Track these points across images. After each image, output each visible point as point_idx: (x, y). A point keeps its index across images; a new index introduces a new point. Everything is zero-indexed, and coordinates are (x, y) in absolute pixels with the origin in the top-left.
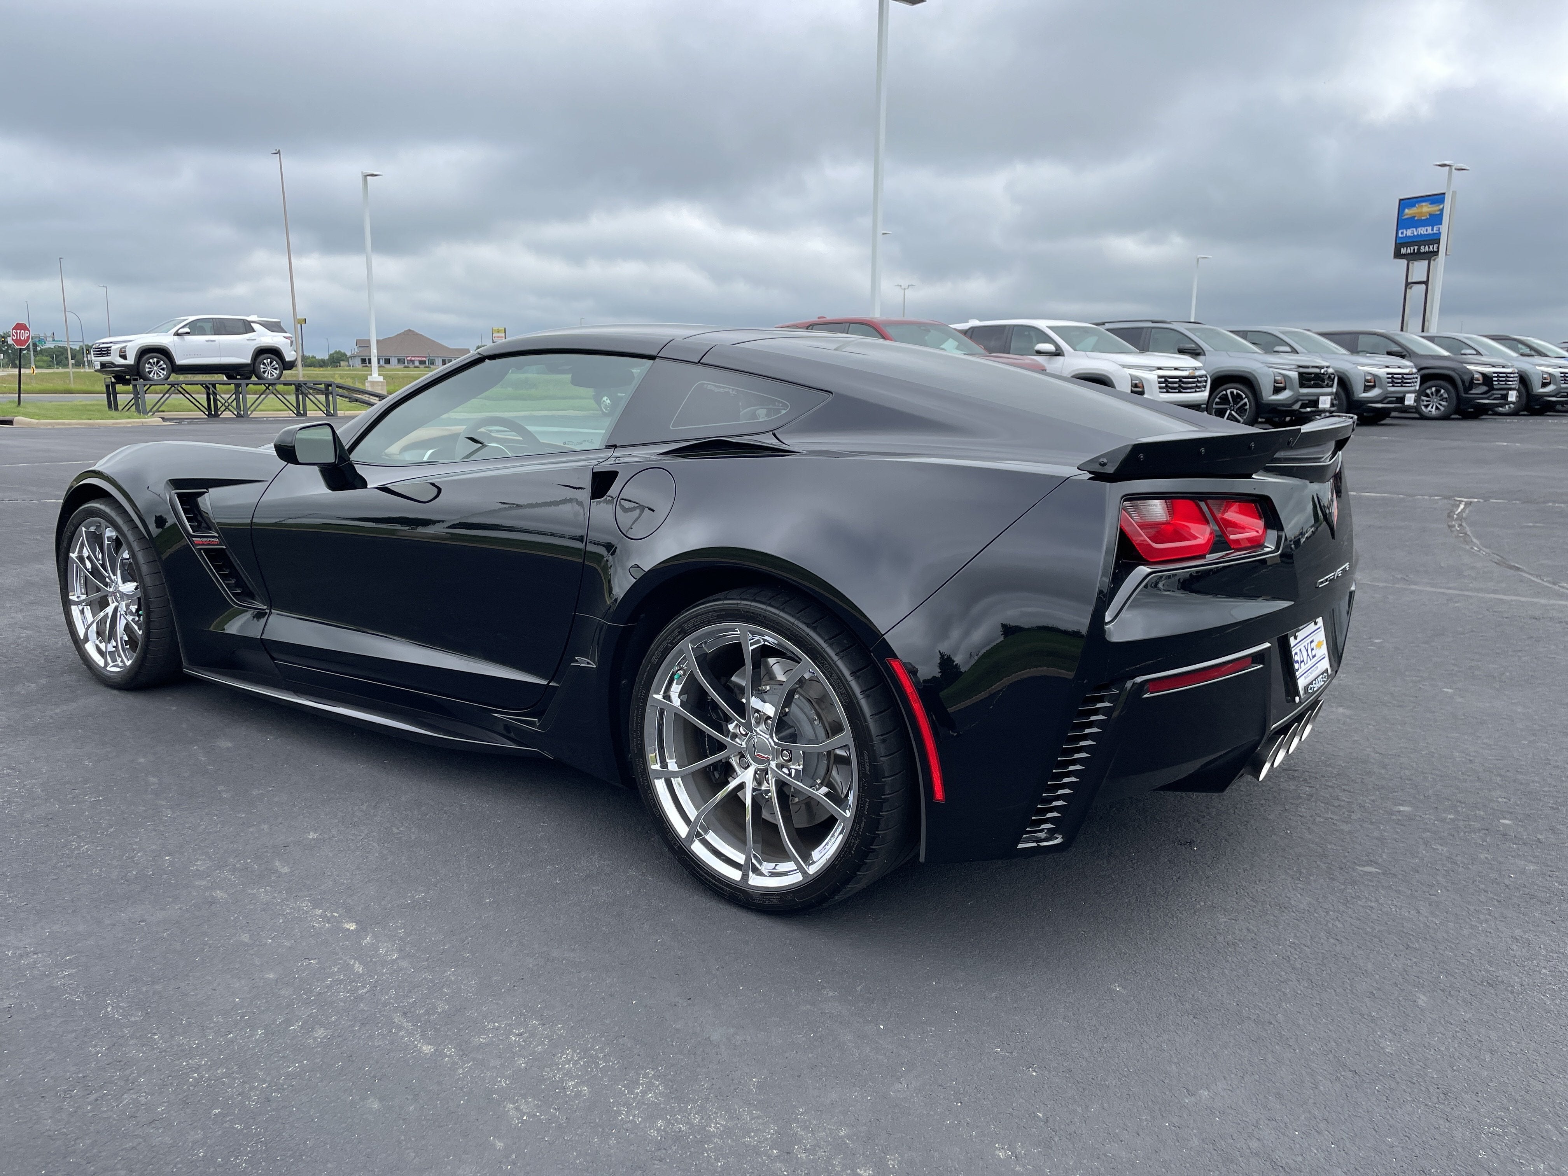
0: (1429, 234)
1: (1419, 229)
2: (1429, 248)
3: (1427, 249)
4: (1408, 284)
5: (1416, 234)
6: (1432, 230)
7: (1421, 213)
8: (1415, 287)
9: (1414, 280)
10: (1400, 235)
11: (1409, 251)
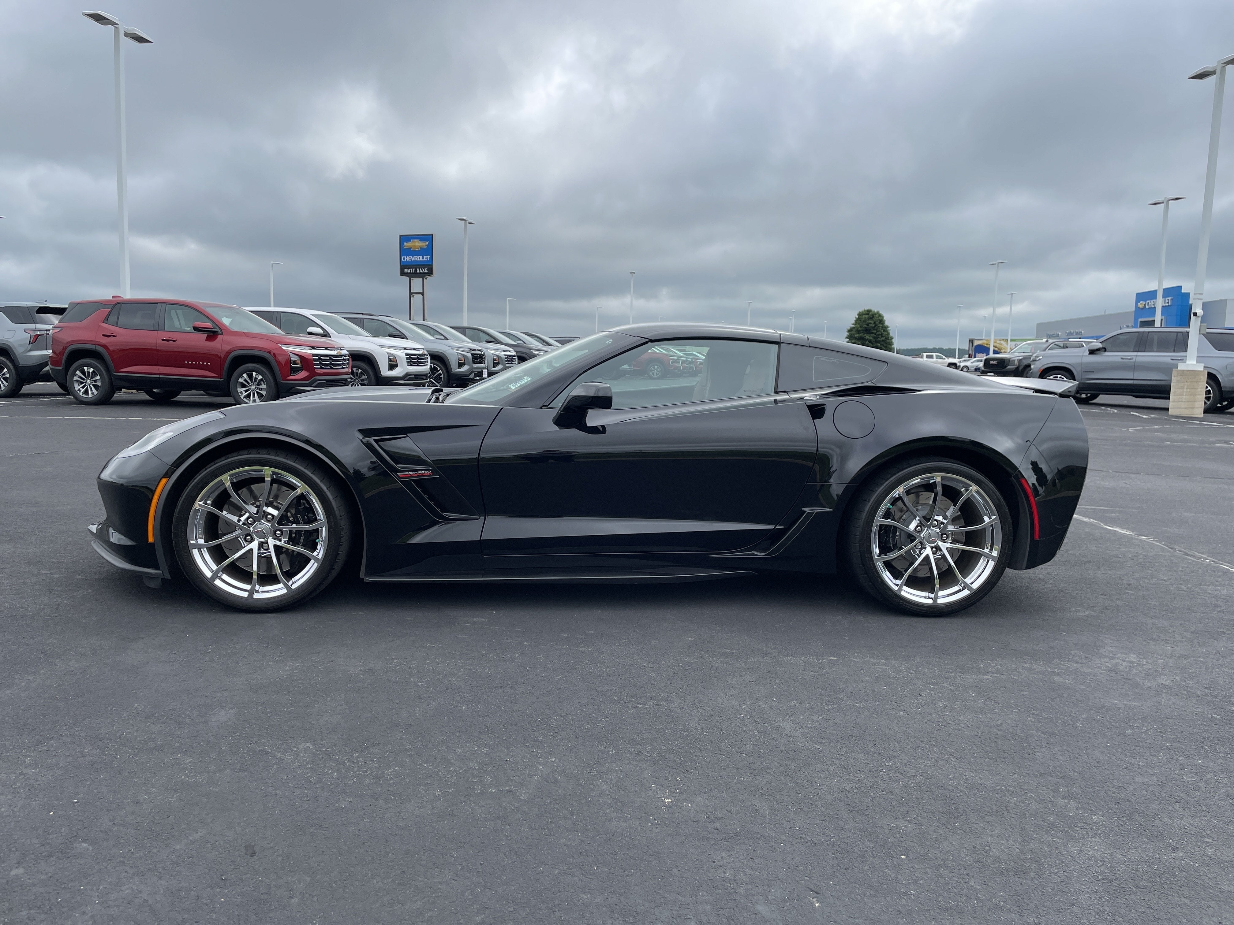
0: (421, 261)
1: (415, 257)
2: (422, 270)
3: (421, 271)
4: (411, 294)
5: (413, 260)
6: (423, 258)
7: (415, 246)
8: (416, 296)
9: (414, 291)
10: (403, 260)
11: (409, 271)
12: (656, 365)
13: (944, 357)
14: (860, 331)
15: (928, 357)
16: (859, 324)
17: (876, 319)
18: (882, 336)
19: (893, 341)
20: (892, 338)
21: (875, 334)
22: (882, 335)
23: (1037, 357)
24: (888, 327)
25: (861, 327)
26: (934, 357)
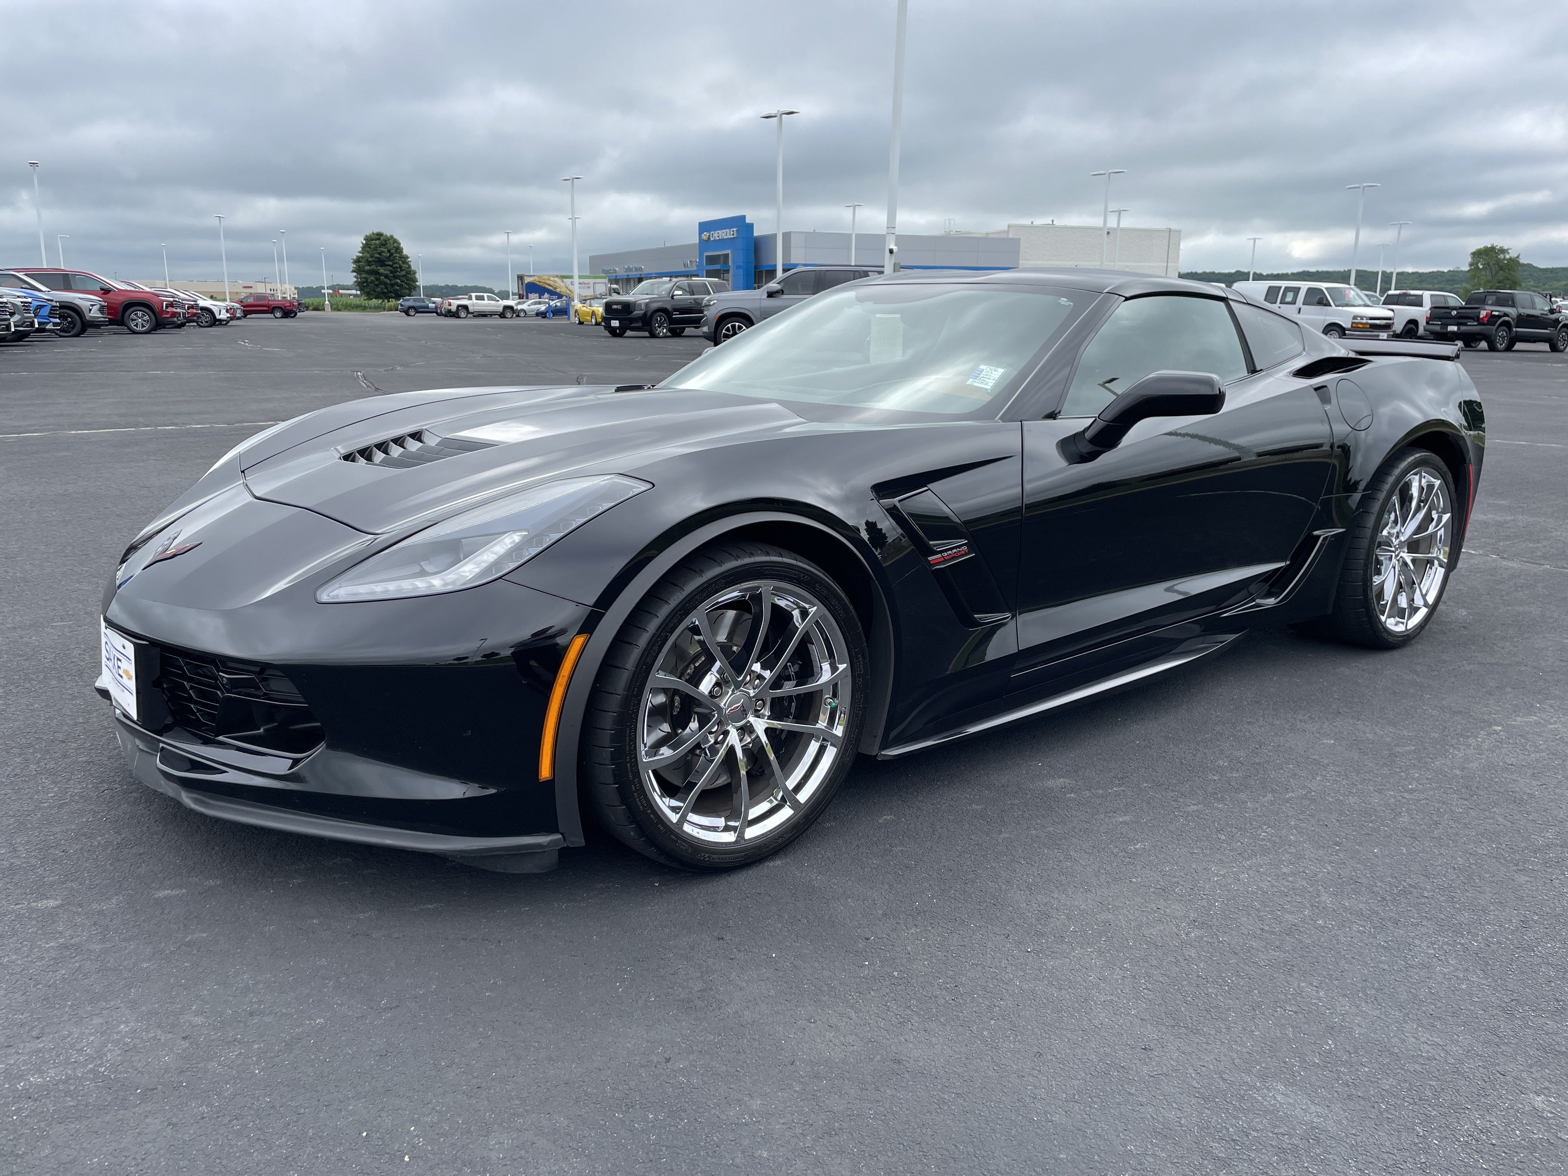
12: (140, 311)
13: (498, 299)
14: (370, 262)
15: (478, 298)
16: (368, 252)
17: (390, 245)
18: (402, 270)
19: (417, 276)
20: (415, 273)
21: (391, 266)
22: (401, 267)
23: (710, 301)
24: (408, 258)
25: (372, 257)
26: (486, 298)
